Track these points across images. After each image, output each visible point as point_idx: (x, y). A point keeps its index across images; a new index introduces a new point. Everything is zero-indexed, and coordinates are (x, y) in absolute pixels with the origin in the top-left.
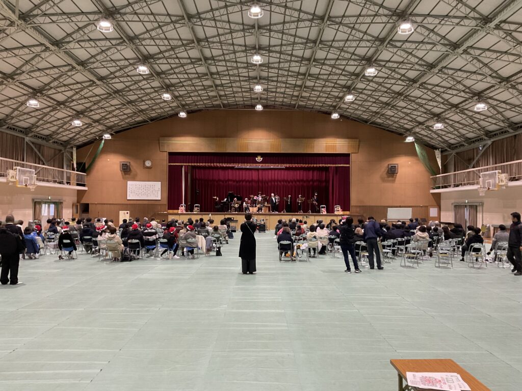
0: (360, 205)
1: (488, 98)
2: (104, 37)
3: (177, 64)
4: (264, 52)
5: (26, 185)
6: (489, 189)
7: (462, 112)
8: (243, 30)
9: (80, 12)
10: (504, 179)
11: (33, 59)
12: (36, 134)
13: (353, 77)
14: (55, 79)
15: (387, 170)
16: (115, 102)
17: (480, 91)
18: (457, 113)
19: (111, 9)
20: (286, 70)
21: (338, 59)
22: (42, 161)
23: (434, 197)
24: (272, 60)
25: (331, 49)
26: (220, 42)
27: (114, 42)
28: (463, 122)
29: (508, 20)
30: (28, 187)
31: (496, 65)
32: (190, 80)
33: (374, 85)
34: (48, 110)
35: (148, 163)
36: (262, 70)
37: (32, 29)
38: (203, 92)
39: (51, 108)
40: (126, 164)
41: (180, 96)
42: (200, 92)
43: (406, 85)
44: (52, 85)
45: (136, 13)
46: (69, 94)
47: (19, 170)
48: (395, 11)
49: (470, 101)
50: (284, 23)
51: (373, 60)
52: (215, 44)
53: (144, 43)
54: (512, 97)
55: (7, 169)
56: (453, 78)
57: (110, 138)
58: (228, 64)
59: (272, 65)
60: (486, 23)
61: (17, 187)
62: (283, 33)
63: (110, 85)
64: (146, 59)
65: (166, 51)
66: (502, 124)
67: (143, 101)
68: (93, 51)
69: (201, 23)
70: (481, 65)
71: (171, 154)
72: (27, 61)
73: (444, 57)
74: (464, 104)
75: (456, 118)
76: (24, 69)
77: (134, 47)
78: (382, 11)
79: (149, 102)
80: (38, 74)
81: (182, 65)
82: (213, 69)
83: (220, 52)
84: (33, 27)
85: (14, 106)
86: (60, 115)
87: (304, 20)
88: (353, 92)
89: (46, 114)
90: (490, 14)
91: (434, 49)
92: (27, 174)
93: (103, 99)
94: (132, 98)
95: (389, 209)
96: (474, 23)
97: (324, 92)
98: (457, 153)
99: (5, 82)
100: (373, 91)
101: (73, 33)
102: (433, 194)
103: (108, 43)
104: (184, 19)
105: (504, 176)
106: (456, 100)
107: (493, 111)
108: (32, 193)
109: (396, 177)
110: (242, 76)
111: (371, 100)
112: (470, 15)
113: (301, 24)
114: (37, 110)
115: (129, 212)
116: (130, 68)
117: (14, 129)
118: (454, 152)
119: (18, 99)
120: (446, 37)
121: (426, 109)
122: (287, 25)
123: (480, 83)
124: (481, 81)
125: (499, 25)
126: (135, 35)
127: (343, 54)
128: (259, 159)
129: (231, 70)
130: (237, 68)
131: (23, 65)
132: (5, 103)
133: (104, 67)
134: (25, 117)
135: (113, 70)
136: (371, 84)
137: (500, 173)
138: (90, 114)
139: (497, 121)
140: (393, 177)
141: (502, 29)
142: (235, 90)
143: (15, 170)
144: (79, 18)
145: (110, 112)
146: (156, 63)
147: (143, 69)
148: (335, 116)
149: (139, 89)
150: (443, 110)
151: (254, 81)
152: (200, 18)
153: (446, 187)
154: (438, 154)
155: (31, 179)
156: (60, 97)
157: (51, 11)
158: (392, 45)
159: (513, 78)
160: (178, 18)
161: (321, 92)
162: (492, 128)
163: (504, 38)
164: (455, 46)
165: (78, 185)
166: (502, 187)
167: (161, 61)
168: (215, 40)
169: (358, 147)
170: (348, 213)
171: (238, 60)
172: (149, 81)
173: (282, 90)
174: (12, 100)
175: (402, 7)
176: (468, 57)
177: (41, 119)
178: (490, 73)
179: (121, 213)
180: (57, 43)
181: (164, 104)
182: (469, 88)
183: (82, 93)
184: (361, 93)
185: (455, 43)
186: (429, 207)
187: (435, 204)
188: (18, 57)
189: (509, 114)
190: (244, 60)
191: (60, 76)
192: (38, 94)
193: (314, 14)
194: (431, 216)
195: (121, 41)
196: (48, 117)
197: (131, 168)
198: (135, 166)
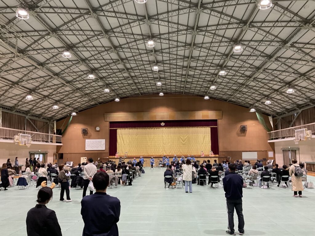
0: (225, 151)
1: (295, 86)
2: (68, 60)
3: (111, 72)
4: (160, 64)
5: (25, 144)
6: (301, 140)
7: (281, 93)
8: (147, 53)
9: (53, 47)
10: (309, 134)
11: (28, 73)
12: (32, 114)
13: (214, 76)
14: (42, 84)
15: (240, 129)
16: (77, 94)
17: (290, 81)
18: (278, 94)
19: (71, 45)
20: (174, 73)
21: (203, 66)
22: (36, 129)
23: (270, 145)
24: (165, 68)
25: (199, 61)
26: (135, 60)
27: (74, 62)
28: (282, 99)
29: (298, 42)
30: (26, 145)
31: (296, 67)
32: (120, 80)
33: (227, 80)
34: (39, 100)
35: (98, 129)
36: (160, 74)
37: (27, 58)
38: (128, 87)
39: (41, 99)
40: (85, 130)
41: (116, 90)
42: (126, 87)
43: (246, 80)
44: (40, 87)
45: (85, 47)
46: (51, 91)
47: (21, 135)
48: (232, 39)
49: (284, 87)
50: (169, 48)
51: (223, 66)
52: (132, 61)
53: (91, 62)
54: (308, 84)
55: (14, 135)
56: (272, 75)
57: (76, 115)
58: (141, 71)
59: (166, 71)
60: (285, 44)
61: (20, 145)
62: (170, 54)
63: (74, 86)
64: (93, 70)
65: (104, 66)
66: (306, 101)
67: (94, 93)
68: (63, 68)
69: (123, 50)
70: (287, 67)
71: (111, 123)
72: (25, 75)
73: (264, 64)
74: (281, 89)
75: (278, 97)
76: (24, 79)
77: (85, 64)
78: (224, 39)
79: (98, 94)
80: (31, 81)
81: (115, 73)
82: (133, 74)
83: (135, 65)
84: (27, 57)
85: (19, 99)
86: (46, 103)
87: (180, 46)
88: (215, 84)
89: (38, 103)
90: (287, 39)
91: (258, 59)
92: (26, 137)
93: (70, 93)
94: (88, 92)
95: (243, 153)
96: (278, 44)
97: (199, 85)
98: (282, 118)
99: (13, 86)
100: (227, 83)
101: (50, 58)
102: (269, 143)
103: (70, 63)
104: (112, 49)
105: (309, 132)
106: (276, 87)
107: (299, 93)
108: (29, 148)
109: (246, 134)
110: (149, 77)
111: (227, 88)
112: (275, 40)
113: (179, 49)
114: (32, 101)
115: (86, 158)
116: (85, 76)
117: (19, 112)
118: (280, 117)
119: (21, 95)
120: (264, 52)
121: (260, 92)
122: (171, 50)
123: (288, 77)
124: (289, 76)
125: (293, 45)
126: (86, 58)
127: (205, 63)
128: (163, 124)
129: (143, 74)
130: (146, 73)
131: (23, 77)
132: (14, 98)
133: (70, 76)
134: (26, 105)
135: (75, 77)
136: (225, 79)
137: (307, 130)
138: (64, 102)
139: (303, 99)
140: (244, 133)
141: (295, 47)
142: (146, 85)
143: (19, 135)
144: (53, 50)
145: (75, 100)
146: (100, 73)
147: (92, 76)
148: (207, 98)
149: (91, 87)
150: (270, 93)
151: (157, 79)
152: (121, 47)
153: (277, 139)
154: (271, 119)
155: (28, 140)
156: (46, 93)
157: (37, 48)
158: (233, 57)
159: (307, 74)
160: (109, 48)
161: (197, 84)
162: (300, 103)
163: (297, 52)
164: (270, 57)
165: (57, 142)
166: (309, 139)
167: (102, 71)
168: (131, 59)
169: (221, 115)
170: (217, 155)
171: (146, 69)
172: (96, 82)
173: (174, 84)
174: (18, 96)
175: (235, 37)
176: (278, 63)
177: (35, 106)
178: (293, 71)
179: (82, 158)
180: (42, 64)
181: (106, 94)
182: (282, 80)
183: (58, 90)
184: (220, 84)
185: (270, 55)
186: (267, 151)
187: (271, 149)
188: (20, 73)
189: (309, 94)
190: (150, 69)
191: (45, 82)
192: (33, 92)
193: (186, 43)
194: (269, 156)
195: (78, 61)
196: (39, 104)
197: (88, 131)
198: (90, 130)
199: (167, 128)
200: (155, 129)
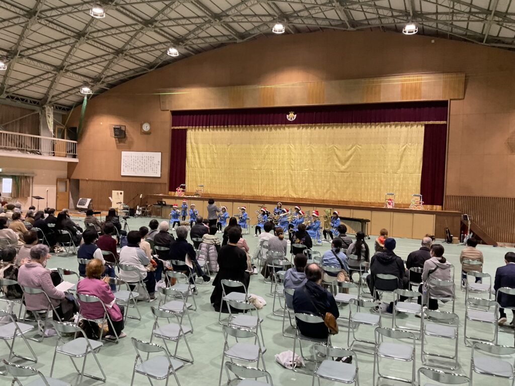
35: (146, 127)
40: (120, 129)
128: (291, 116)
179: (114, 192)
197: (126, 133)
198: (130, 130)
199: (303, 127)
200: (271, 129)
